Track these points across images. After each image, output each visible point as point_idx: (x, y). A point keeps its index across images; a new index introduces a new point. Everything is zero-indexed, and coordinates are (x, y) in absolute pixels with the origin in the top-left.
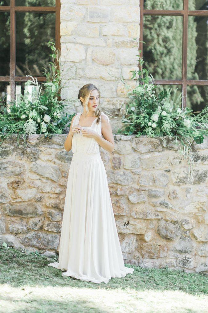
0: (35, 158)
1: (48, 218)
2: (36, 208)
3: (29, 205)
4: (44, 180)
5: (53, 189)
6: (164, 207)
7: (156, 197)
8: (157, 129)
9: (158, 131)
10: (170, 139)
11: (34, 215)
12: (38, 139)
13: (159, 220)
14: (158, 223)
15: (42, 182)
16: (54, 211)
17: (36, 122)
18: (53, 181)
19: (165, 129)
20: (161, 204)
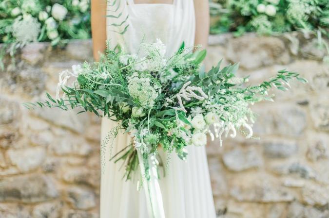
0: (37, 88)
1: (69, 203)
2: (45, 185)
3: (32, 180)
4: (58, 131)
5: (76, 148)
6: (298, 175)
7: (280, 156)
8: (278, 17)
9: (280, 21)
10: (307, 36)
11: (42, 199)
12: (41, 51)
13: (289, 203)
14: (287, 208)
15: (54, 135)
16: (79, 191)
17: (36, 19)
18: (74, 132)
19: (295, 16)
20: (291, 172)
